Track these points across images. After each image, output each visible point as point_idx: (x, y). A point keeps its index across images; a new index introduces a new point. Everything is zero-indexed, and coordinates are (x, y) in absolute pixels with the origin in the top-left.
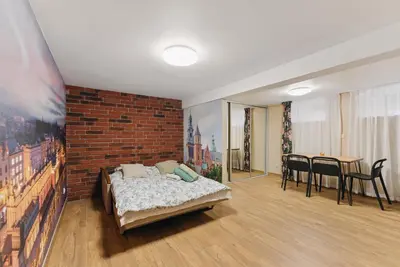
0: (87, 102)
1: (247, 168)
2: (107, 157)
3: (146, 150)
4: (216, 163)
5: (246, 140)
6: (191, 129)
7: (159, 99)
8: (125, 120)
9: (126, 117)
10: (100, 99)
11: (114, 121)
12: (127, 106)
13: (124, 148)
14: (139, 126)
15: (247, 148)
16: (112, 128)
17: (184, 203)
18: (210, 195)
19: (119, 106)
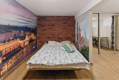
0: (42, 20)
1: (112, 48)
2: (47, 38)
3: (60, 36)
4: (87, 45)
5: (113, 33)
6: (77, 28)
7: (65, 16)
8: (53, 25)
9: (53, 24)
10: (46, 19)
11: (49, 26)
12: (54, 20)
13: (52, 35)
14: (57, 27)
15: (113, 37)
16: (49, 28)
17: (56, 65)
18: (74, 64)
19: (51, 20)
